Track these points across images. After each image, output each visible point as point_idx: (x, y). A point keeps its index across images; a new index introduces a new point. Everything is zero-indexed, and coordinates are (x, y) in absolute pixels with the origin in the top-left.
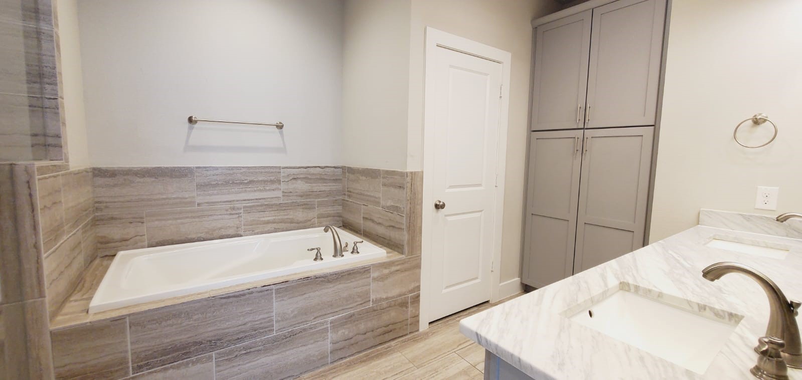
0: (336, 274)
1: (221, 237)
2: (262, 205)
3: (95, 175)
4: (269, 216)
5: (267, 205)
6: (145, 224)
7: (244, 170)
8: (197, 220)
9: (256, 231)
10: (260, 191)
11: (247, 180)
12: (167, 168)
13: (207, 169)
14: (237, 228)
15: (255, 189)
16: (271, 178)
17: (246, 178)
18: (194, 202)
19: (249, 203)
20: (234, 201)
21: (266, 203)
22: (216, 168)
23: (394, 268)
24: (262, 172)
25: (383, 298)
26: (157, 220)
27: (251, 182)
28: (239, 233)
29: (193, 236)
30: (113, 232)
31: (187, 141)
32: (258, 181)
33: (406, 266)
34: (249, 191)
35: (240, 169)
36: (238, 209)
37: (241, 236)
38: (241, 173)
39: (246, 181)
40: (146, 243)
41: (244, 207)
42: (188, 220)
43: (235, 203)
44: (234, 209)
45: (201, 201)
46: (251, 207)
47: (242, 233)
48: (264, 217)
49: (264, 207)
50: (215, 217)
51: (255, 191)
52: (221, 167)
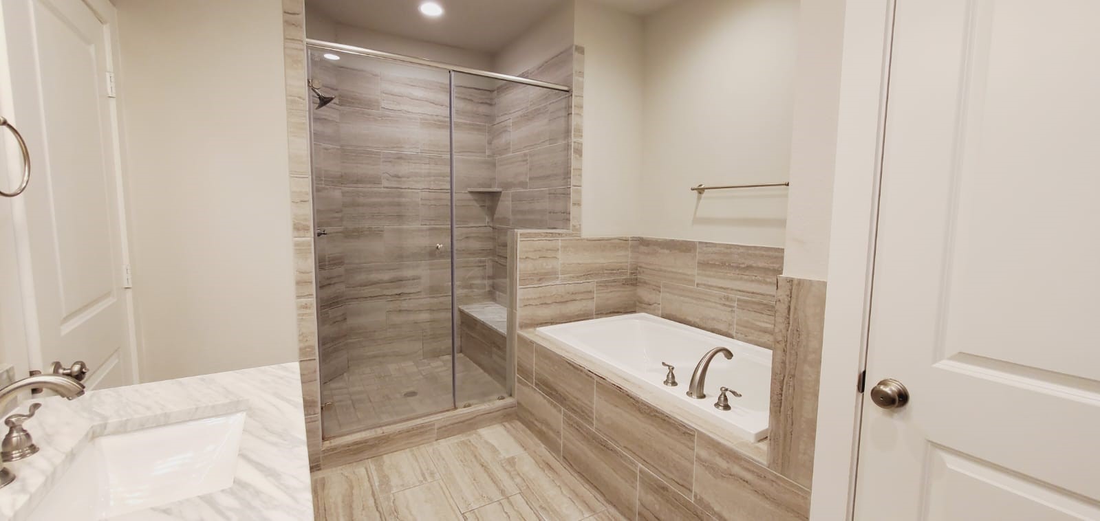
0: (649, 407)
1: (713, 331)
2: (760, 304)
3: (641, 244)
4: (766, 322)
5: (765, 304)
6: (661, 294)
7: (742, 250)
8: (694, 301)
9: (750, 338)
10: (759, 282)
11: (743, 263)
12: (678, 241)
13: (708, 245)
14: (730, 325)
15: (754, 278)
16: (775, 265)
17: (743, 261)
18: (694, 281)
19: (744, 296)
20: (728, 288)
21: (765, 302)
22: (714, 245)
23: (736, 469)
24: (762, 256)
25: (713, 509)
26: (668, 292)
27: (749, 268)
28: (730, 332)
29: (690, 319)
30: (644, 294)
31: (695, 213)
32: (758, 268)
33: (765, 485)
34: (746, 280)
35: (738, 249)
36: (732, 300)
37: (732, 337)
38: (738, 254)
39: (743, 266)
40: (660, 312)
41: (739, 300)
42: (686, 299)
43: (729, 291)
44: (727, 299)
45: (700, 282)
46: (746, 302)
47: (734, 334)
48: (760, 321)
49: (762, 307)
50: (710, 304)
51: (752, 281)
52: (719, 244)
